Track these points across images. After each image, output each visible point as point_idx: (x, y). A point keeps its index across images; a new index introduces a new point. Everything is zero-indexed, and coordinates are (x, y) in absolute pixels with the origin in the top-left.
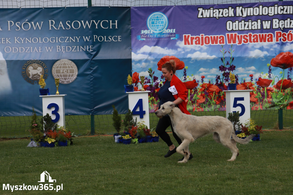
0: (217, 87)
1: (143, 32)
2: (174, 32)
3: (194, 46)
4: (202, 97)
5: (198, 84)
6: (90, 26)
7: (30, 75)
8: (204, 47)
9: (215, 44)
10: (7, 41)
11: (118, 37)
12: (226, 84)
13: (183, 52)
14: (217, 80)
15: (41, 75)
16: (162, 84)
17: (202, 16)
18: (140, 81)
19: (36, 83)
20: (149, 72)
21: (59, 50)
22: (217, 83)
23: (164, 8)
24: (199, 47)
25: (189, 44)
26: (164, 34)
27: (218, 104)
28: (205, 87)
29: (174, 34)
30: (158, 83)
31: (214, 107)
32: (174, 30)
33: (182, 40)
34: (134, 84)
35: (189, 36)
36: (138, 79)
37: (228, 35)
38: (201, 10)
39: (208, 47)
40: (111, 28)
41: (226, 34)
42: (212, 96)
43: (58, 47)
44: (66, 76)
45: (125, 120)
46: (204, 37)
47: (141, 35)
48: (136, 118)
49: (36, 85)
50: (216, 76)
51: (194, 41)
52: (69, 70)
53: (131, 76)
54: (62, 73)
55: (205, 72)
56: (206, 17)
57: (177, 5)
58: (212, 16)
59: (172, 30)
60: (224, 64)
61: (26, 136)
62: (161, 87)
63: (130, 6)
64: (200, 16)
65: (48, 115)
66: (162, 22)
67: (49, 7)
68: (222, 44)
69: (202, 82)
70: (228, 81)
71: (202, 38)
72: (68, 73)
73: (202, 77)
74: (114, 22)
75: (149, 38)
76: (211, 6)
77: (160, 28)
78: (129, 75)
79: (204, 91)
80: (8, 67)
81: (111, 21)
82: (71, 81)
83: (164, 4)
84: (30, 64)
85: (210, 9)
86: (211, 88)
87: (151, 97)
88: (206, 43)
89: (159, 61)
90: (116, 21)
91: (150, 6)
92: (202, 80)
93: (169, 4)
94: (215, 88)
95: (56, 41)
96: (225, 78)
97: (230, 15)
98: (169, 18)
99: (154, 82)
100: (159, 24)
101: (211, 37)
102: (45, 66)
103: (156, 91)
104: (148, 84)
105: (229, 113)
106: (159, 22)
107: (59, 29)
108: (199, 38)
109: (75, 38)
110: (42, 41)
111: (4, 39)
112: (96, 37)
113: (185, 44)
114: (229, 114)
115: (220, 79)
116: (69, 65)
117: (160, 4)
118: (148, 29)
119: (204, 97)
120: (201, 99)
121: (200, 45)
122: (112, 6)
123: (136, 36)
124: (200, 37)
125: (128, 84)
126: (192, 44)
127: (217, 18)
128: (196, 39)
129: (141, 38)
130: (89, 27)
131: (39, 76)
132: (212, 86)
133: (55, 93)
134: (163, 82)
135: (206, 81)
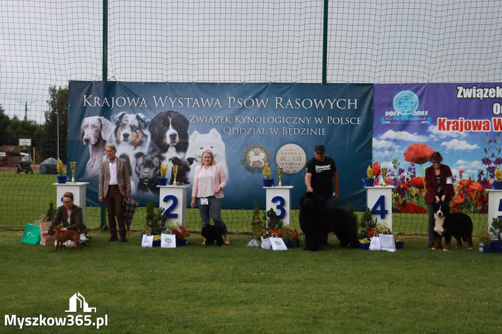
0: (480, 184)
1: (387, 114)
2: (426, 114)
3: (450, 132)
4: (460, 197)
5: (455, 180)
6: (323, 105)
7: (250, 162)
8: (464, 133)
9: (477, 131)
10: (227, 119)
11: (357, 119)
12: (492, 181)
13: (436, 140)
14: (479, 176)
15: (263, 162)
16: (410, 178)
17: (462, 97)
18: (381, 173)
19: (256, 172)
20: (393, 163)
21: (285, 132)
22: (479, 180)
23: (414, 86)
24: (457, 133)
25: (444, 129)
26: (413, 116)
27: (480, 205)
28: (464, 184)
29: (426, 116)
30: (404, 177)
31: (474, 208)
32: (427, 112)
33: (435, 124)
34: (375, 177)
35: (444, 120)
36: (380, 171)
37: (495, 120)
38: (461, 89)
39: (468, 134)
40: (349, 108)
41: (493, 118)
42: (473, 196)
43: (285, 129)
44: (292, 164)
45: (363, 220)
46: (464, 121)
47: (385, 117)
48: (377, 218)
49: (256, 174)
50: (478, 171)
51: (451, 126)
52: (296, 158)
53: (371, 167)
54: (289, 160)
55: (465, 165)
56: (467, 98)
57: (430, 82)
58: (474, 96)
59: (423, 112)
60: (488, 155)
61: (245, 231)
62: (408, 182)
63: (373, 83)
64: (459, 96)
65: (272, 210)
66: (412, 103)
67: (276, 82)
68: (486, 131)
69: (460, 178)
70: (494, 178)
71: (462, 123)
72: (294, 160)
73: (460, 172)
74: (352, 101)
75: (395, 121)
76: (474, 85)
77: (409, 109)
78: (369, 167)
79: (462, 189)
80: (226, 152)
81: (349, 100)
82: (297, 171)
83: (415, 81)
84: (252, 148)
85: (472, 88)
86: (471, 185)
87: (395, 194)
88: (466, 129)
89: (406, 149)
90: (356, 100)
91: (396, 83)
92: (460, 175)
93: (420, 81)
94: (476, 186)
95: (282, 121)
96: (490, 174)
97: (498, 96)
98: (420, 98)
99: (400, 175)
100: (408, 104)
101: (473, 122)
102: (268, 152)
103: (402, 186)
104: (392, 178)
105: (493, 217)
106: (408, 102)
107: (286, 107)
108: (457, 122)
109: (305, 119)
110: (266, 121)
111: (223, 118)
112: (330, 118)
113: (440, 129)
114: (494, 219)
115: (482, 174)
116: (297, 152)
117: (409, 81)
118: (394, 111)
119: (462, 197)
120: (459, 199)
121: (458, 131)
122: (352, 82)
123: (379, 119)
124: (459, 121)
125: (367, 177)
126: (448, 129)
127: (481, 99)
128: (453, 123)
129: (385, 121)
130: (323, 107)
131: (261, 163)
132: (474, 183)
133: (277, 185)
134: (411, 176)
135: (465, 177)
